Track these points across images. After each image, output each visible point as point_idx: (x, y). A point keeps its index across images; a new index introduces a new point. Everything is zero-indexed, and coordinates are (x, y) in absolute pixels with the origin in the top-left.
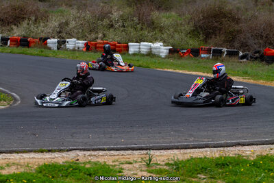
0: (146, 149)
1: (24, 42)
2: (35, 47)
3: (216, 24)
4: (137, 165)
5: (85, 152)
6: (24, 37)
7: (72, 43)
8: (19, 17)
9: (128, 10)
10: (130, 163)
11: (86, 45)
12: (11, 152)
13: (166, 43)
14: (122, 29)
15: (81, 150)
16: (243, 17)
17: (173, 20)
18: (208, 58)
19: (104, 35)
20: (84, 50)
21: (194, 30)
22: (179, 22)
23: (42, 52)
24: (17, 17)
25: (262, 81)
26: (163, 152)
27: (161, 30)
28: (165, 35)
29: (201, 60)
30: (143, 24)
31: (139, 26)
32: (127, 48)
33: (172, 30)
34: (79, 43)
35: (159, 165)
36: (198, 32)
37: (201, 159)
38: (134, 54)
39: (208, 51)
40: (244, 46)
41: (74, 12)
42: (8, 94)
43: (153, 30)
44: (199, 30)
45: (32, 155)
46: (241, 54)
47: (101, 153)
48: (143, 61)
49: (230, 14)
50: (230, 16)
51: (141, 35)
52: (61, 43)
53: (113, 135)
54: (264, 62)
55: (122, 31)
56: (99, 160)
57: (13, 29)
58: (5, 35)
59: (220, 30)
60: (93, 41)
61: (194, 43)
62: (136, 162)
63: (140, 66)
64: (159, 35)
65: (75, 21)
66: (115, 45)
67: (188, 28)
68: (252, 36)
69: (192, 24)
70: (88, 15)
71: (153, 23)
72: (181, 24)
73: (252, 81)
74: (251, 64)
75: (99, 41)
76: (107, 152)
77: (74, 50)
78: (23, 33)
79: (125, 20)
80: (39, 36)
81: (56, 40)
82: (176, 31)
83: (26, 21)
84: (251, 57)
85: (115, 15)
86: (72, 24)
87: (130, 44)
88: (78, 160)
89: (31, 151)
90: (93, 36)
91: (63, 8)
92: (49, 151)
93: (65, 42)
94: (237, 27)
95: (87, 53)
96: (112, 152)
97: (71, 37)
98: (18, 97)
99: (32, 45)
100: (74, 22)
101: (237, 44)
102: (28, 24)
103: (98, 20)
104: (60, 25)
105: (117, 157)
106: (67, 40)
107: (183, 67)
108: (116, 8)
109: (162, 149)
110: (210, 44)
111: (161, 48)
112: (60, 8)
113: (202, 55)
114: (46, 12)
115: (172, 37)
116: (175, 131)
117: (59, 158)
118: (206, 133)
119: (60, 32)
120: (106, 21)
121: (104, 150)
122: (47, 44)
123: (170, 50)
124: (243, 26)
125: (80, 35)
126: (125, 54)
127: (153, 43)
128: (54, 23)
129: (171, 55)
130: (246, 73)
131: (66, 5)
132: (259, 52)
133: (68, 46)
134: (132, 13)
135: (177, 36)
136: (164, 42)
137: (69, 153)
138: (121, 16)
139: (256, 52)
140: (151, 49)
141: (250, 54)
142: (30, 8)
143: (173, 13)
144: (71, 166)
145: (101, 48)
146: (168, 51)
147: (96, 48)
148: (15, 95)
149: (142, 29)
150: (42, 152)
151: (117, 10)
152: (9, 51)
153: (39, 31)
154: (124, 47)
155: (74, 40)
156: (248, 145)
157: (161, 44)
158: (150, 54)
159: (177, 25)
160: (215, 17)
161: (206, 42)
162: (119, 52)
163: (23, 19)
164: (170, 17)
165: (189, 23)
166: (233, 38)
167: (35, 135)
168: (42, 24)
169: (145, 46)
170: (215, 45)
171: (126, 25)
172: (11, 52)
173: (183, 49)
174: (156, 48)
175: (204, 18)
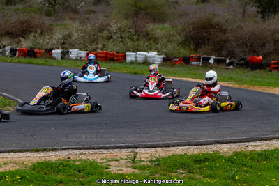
0: (133, 148)
1: (31, 53)
2: (41, 57)
3: (205, 34)
4: (123, 162)
5: (77, 151)
6: (31, 48)
7: (74, 53)
8: (25, 31)
9: (125, 23)
10: (117, 160)
12: (9, 152)
13: (160, 52)
14: (120, 39)
15: (73, 149)
16: (229, 28)
17: (166, 31)
18: (198, 65)
19: (104, 46)
21: (185, 41)
22: (172, 33)
23: (47, 61)
25: (245, 86)
26: (148, 150)
27: (156, 40)
28: (159, 45)
29: (191, 68)
30: (139, 35)
31: (135, 37)
32: (124, 57)
33: (165, 40)
34: (80, 53)
35: (143, 161)
36: (189, 42)
37: (181, 155)
38: (131, 63)
39: (198, 59)
40: (231, 54)
41: (76, 25)
42: (14, 100)
43: (149, 41)
44: (190, 40)
45: (29, 154)
46: (228, 61)
47: (91, 151)
48: (138, 69)
49: (218, 25)
50: (217, 27)
51: (137, 45)
52: (65, 54)
53: (104, 136)
54: (249, 69)
55: (120, 42)
56: (90, 158)
57: (20, 41)
58: (13, 46)
59: (209, 39)
60: (94, 51)
61: (185, 52)
62: (122, 159)
63: (135, 73)
64: (153, 45)
65: (77, 33)
66: (114, 54)
67: (180, 38)
68: (238, 45)
69: (183, 35)
70: (89, 29)
71: (148, 34)
72: (174, 35)
73: (236, 86)
74: (237, 70)
75: (99, 51)
76: (97, 150)
77: (76, 59)
78: (30, 45)
79: (122, 32)
80: (44, 47)
81: (60, 51)
82: (169, 41)
83: (33, 34)
84: (237, 64)
85: (114, 28)
86: (75, 36)
87: (127, 53)
88: (69, 158)
89: (28, 151)
90: (94, 46)
91: (67, 22)
92: (44, 150)
93: (68, 52)
94: (224, 37)
96: (101, 150)
97: (74, 47)
99: (38, 55)
100: (76, 35)
101: (224, 53)
102: (35, 36)
103: (98, 32)
104: (63, 37)
105: (105, 155)
106: (70, 50)
107: (175, 74)
108: (114, 21)
109: (148, 147)
110: (199, 52)
111: (155, 57)
112: (65, 22)
113: (193, 63)
114: (51, 25)
115: (165, 47)
116: (161, 131)
117: (53, 157)
118: (188, 133)
119: (64, 44)
120: (105, 33)
121: (93, 148)
122: (51, 54)
123: (164, 58)
124: (230, 36)
125: (82, 46)
126: (122, 62)
127: (148, 52)
128: (58, 35)
129: (164, 63)
130: (231, 79)
131: (71, 18)
132: (244, 59)
133: (71, 56)
134: (129, 25)
135: (169, 46)
136: (158, 51)
137: (62, 152)
138: (120, 28)
139: (242, 60)
140: (146, 58)
141: (236, 61)
142: (36, 22)
143: (166, 25)
144: (62, 164)
145: (99, 57)
146: (162, 60)
148: (19, 100)
149: (138, 40)
150: (38, 151)
151: (116, 23)
152: (17, 61)
153: (45, 43)
154: (122, 56)
155: (76, 50)
156: (226, 143)
157: (155, 53)
158: (146, 62)
159: (170, 35)
160: (204, 28)
161: (196, 51)
162: (118, 60)
163: (31, 32)
164: (163, 29)
165: (180, 34)
166: (221, 47)
167: (33, 136)
168: (47, 36)
169: (141, 55)
170: (205, 53)
171: (123, 36)
172: (19, 62)
173: (176, 58)
174: (150, 57)
175: (194, 29)
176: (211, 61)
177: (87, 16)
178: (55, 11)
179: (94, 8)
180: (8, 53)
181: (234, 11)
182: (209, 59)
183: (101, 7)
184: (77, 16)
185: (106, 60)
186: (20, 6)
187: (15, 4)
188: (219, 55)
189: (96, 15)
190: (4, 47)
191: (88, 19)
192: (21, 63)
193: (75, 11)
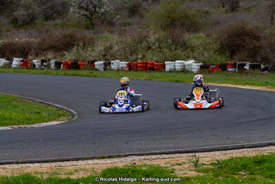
0: (192, 152)
1: (75, 66)
2: (84, 69)
3: (239, 42)
4: (186, 166)
6: (75, 61)
9: (163, 33)
10: (181, 164)
11: (129, 65)
12: (77, 160)
13: (197, 60)
14: (158, 50)
15: (136, 155)
16: (262, 35)
17: (202, 40)
18: (234, 72)
19: (144, 56)
20: (127, 69)
21: (220, 49)
23: (91, 73)
24: (68, 44)
27: (192, 49)
28: (196, 53)
29: (228, 73)
30: (177, 45)
31: (173, 47)
32: (164, 66)
33: (201, 49)
34: (122, 64)
35: (205, 164)
36: (225, 50)
38: (170, 71)
39: (234, 66)
40: (265, 60)
41: (116, 37)
42: (66, 110)
43: (186, 50)
44: (225, 48)
46: (263, 66)
48: (178, 77)
49: (252, 33)
51: (175, 55)
52: (107, 65)
55: (159, 52)
57: (64, 55)
58: (58, 60)
59: (243, 46)
60: (134, 61)
61: (221, 59)
62: (185, 164)
63: (177, 81)
64: (191, 53)
65: (118, 44)
66: (153, 64)
67: (216, 46)
68: (271, 51)
69: (218, 43)
70: (129, 40)
71: (185, 44)
72: (209, 43)
73: (274, 90)
74: (272, 75)
75: (139, 61)
76: (159, 156)
77: (118, 70)
78: (74, 57)
79: (161, 42)
80: (87, 60)
81: (102, 62)
82: (205, 49)
83: (76, 47)
84: (272, 69)
85: (152, 38)
86: (116, 48)
87: (166, 63)
88: (135, 164)
89: (94, 158)
90: (134, 57)
91: (106, 34)
92: (110, 157)
93: (110, 63)
94: (257, 44)
95: (129, 72)
97: (116, 59)
98: (75, 113)
99: (82, 67)
100: (117, 46)
101: (258, 59)
102: (78, 49)
103: (138, 43)
104: (105, 49)
106: (112, 62)
107: (214, 81)
108: (152, 32)
110: (235, 59)
111: (193, 65)
112: (104, 35)
113: (229, 70)
114: (92, 38)
115: (202, 54)
117: (118, 163)
119: (105, 55)
120: (144, 44)
121: (155, 154)
122: (94, 66)
123: (201, 66)
124: (263, 42)
125: (123, 57)
126: (162, 71)
127: (186, 61)
128: (100, 48)
129: (202, 71)
130: (267, 84)
131: (108, 31)
133: (112, 66)
134: (166, 35)
135: (206, 54)
137: (127, 158)
138: (158, 39)
140: (184, 66)
141: (270, 66)
142: (78, 36)
143: (202, 34)
145: (140, 67)
146: (199, 67)
147: (137, 67)
148: (72, 111)
149: (176, 49)
150: (103, 158)
151: (154, 34)
152: (63, 73)
153: (88, 55)
154: (161, 65)
155: (118, 61)
157: (193, 61)
158: (184, 70)
159: (206, 44)
160: (238, 36)
161: (232, 58)
162: (158, 69)
163: (73, 45)
164: (199, 37)
165: (216, 42)
166: (255, 54)
167: (95, 144)
168: (89, 49)
169: (179, 63)
170: (240, 60)
171: (162, 46)
172: (65, 75)
173: (212, 65)
174: (189, 65)
175: (229, 37)
176: (247, 67)
177: (123, 28)
178: (93, 24)
179: (128, 21)
180: (53, 66)
181: (262, 18)
182: (245, 65)
183: (135, 19)
184: (114, 29)
185: (146, 70)
186: (58, 21)
187: (54, 20)
188: (253, 61)
189: (131, 26)
190: (49, 60)
191: (124, 31)
192: (67, 75)
193: (111, 24)
